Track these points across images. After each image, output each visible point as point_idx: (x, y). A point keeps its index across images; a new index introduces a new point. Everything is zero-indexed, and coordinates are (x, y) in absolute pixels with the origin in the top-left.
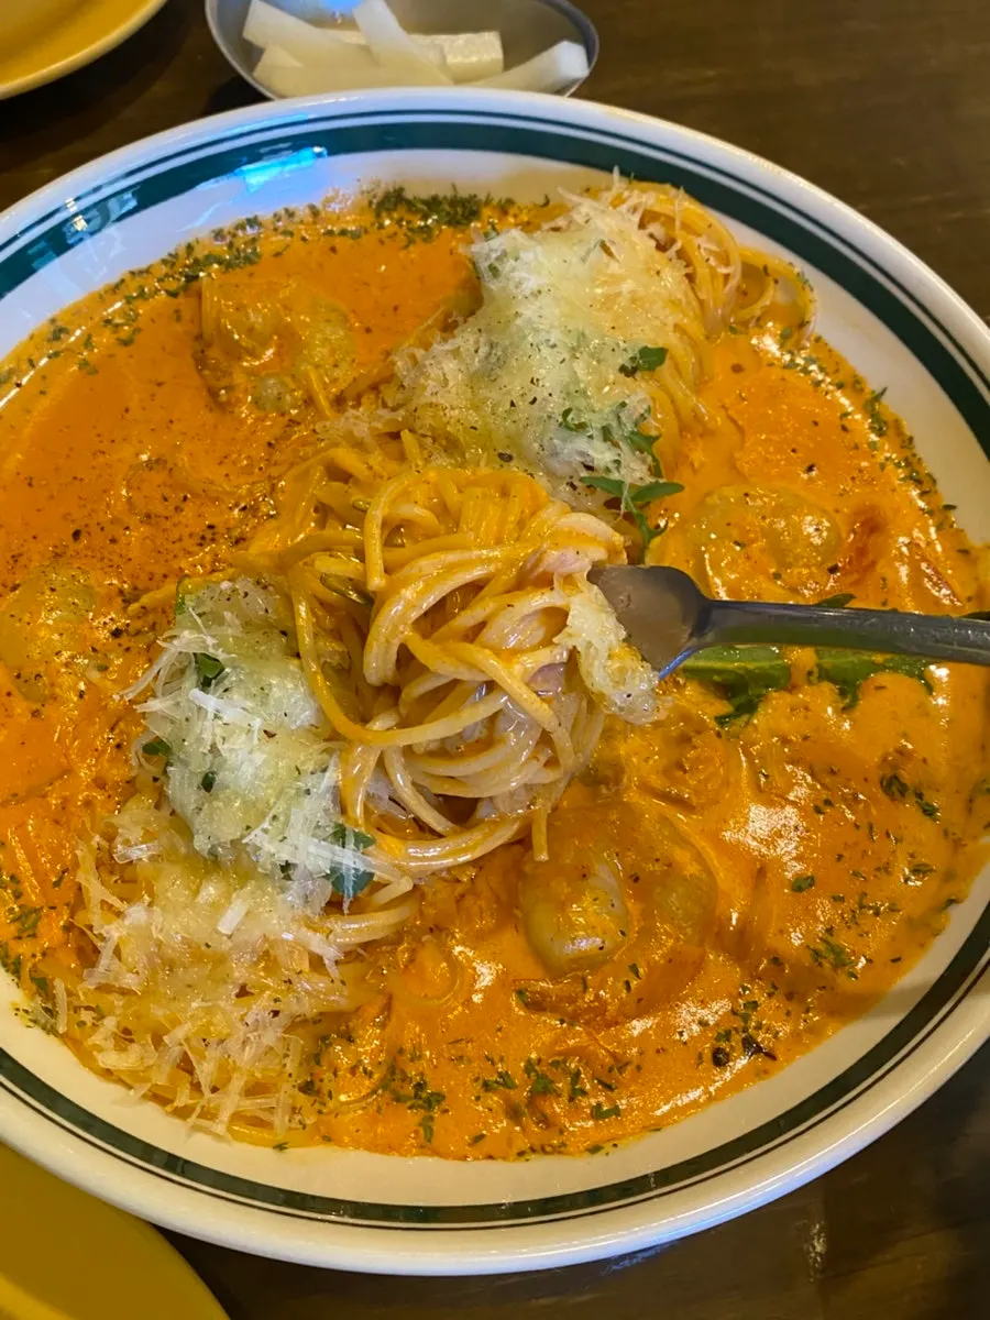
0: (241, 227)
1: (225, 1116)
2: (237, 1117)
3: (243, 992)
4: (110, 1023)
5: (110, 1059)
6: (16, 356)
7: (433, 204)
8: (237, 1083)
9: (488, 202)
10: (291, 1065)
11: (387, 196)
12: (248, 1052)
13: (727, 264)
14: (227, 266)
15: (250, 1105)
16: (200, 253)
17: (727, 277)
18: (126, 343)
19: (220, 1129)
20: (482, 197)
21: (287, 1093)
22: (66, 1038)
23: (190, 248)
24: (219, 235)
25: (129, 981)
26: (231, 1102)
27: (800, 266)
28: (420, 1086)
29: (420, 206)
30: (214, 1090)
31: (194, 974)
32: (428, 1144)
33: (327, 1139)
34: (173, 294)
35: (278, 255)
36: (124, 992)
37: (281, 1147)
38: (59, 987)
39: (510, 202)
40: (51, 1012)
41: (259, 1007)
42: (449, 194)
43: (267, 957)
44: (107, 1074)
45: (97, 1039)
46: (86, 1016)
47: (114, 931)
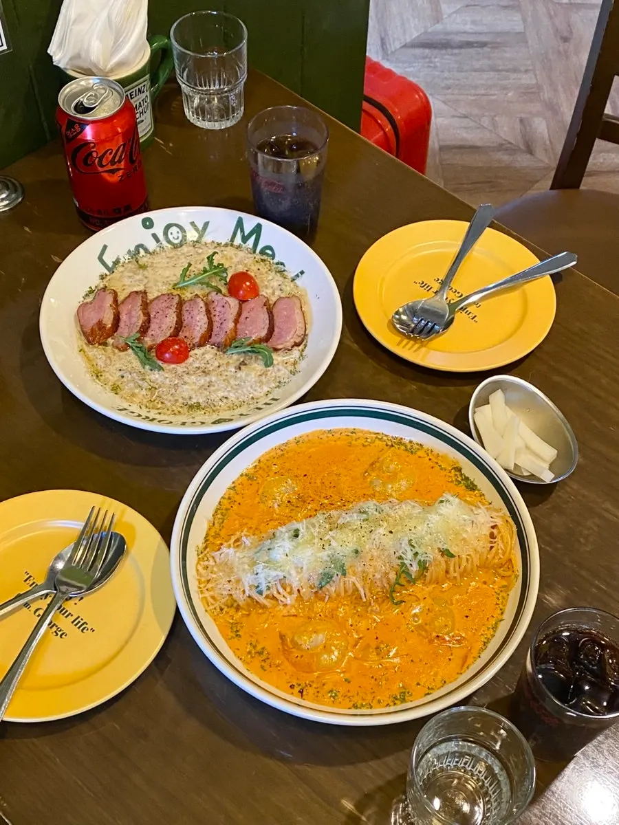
0: (417, 444)
1: (203, 595)
2: (205, 598)
3: (229, 581)
4: (206, 563)
5: (200, 568)
6: (340, 430)
7: (467, 479)
8: (212, 593)
9: (479, 490)
10: (223, 601)
11: (457, 468)
12: (219, 591)
13: (503, 555)
14: (406, 450)
15: (209, 599)
16: (403, 441)
17: (501, 558)
18: (364, 446)
19: (201, 596)
20: (479, 487)
21: (217, 605)
22: (199, 558)
23: (401, 439)
24: (411, 442)
25: (218, 560)
26: (207, 594)
27: (520, 574)
28: (237, 631)
29: (463, 476)
30: (207, 590)
31: (227, 570)
32: (228, 639)
33: (215, 620)
34: (387, 445)
35: (420, 457)
36: (215, 562)
37: (206, 611)
38: (208, 549)
39: (483, 495)
40: (202, 553)
41: (228, 586)
42: (472, 480)
43: (238, 581)
44: (197, 570)
45: (202, 563)
46: (206, 559)
47: (224, 550)
